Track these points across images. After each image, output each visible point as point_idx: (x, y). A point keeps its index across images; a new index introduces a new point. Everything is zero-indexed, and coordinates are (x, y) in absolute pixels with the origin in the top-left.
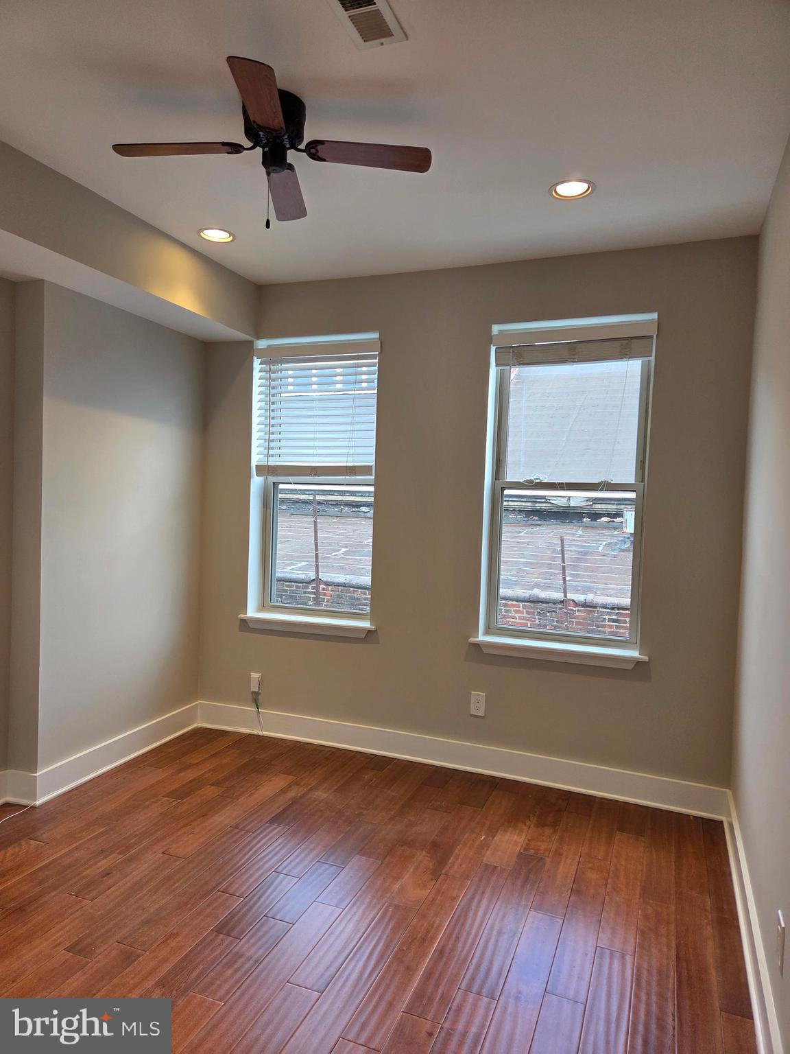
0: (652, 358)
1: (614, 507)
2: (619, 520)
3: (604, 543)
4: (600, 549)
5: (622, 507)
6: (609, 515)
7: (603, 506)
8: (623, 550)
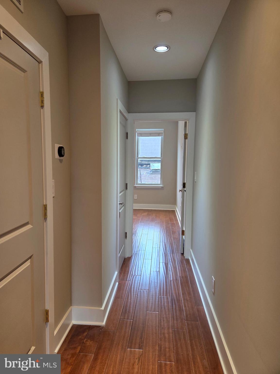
0: (163, 137)
1: (147, 162)
2: (149, 166)
3: (145, 172)
4: (145, 174)
5: (149, 162)
6: (146, 165)
7: (144, 162)
8: (151, 174)
